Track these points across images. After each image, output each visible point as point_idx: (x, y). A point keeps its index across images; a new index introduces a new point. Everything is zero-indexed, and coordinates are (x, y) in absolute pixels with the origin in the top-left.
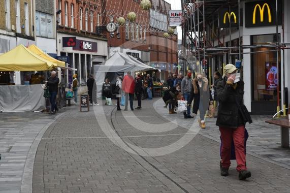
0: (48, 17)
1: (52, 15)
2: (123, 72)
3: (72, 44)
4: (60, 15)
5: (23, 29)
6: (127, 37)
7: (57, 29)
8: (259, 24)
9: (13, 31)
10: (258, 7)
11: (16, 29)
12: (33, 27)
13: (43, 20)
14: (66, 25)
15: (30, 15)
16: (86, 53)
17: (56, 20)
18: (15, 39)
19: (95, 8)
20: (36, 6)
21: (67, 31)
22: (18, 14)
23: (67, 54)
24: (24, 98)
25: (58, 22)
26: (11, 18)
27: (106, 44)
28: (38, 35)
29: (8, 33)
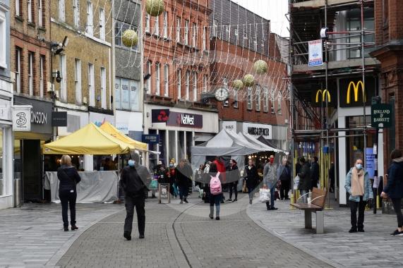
0: (133, 84)
1: (138, 81)
2: (230, 156)
3: (164, 119)
4: (149, 81)
5: (98, 101)
6: (250, 105)
7: (144, 99)
8: (353, 104)
9: (84, 104)
10: (352, 84)
11: (88, 102)
12: (112, 97)
13: (125, 88)
14: (158, 94)
15: (108, 83)
16: (185, 129)
17: (143, 88)
18: (87, 114)
19: (200, 68)
20: (116, 71)
21: (158, 101)
22: (92, 83)
23: (157, 131)
24: (92, 186)
25: (145, 90)
26: (82, 89)
27: (216, 117)
28: (118, 107)
29: (78, 108)
